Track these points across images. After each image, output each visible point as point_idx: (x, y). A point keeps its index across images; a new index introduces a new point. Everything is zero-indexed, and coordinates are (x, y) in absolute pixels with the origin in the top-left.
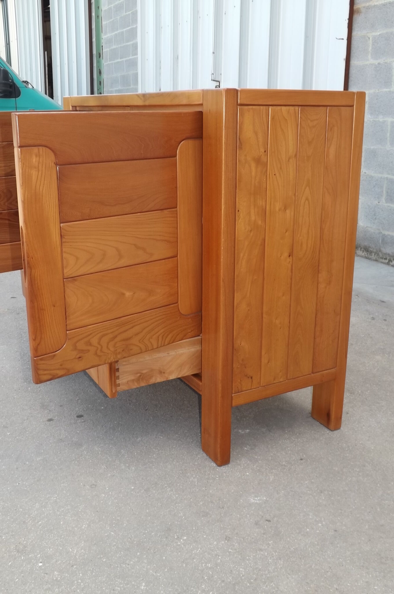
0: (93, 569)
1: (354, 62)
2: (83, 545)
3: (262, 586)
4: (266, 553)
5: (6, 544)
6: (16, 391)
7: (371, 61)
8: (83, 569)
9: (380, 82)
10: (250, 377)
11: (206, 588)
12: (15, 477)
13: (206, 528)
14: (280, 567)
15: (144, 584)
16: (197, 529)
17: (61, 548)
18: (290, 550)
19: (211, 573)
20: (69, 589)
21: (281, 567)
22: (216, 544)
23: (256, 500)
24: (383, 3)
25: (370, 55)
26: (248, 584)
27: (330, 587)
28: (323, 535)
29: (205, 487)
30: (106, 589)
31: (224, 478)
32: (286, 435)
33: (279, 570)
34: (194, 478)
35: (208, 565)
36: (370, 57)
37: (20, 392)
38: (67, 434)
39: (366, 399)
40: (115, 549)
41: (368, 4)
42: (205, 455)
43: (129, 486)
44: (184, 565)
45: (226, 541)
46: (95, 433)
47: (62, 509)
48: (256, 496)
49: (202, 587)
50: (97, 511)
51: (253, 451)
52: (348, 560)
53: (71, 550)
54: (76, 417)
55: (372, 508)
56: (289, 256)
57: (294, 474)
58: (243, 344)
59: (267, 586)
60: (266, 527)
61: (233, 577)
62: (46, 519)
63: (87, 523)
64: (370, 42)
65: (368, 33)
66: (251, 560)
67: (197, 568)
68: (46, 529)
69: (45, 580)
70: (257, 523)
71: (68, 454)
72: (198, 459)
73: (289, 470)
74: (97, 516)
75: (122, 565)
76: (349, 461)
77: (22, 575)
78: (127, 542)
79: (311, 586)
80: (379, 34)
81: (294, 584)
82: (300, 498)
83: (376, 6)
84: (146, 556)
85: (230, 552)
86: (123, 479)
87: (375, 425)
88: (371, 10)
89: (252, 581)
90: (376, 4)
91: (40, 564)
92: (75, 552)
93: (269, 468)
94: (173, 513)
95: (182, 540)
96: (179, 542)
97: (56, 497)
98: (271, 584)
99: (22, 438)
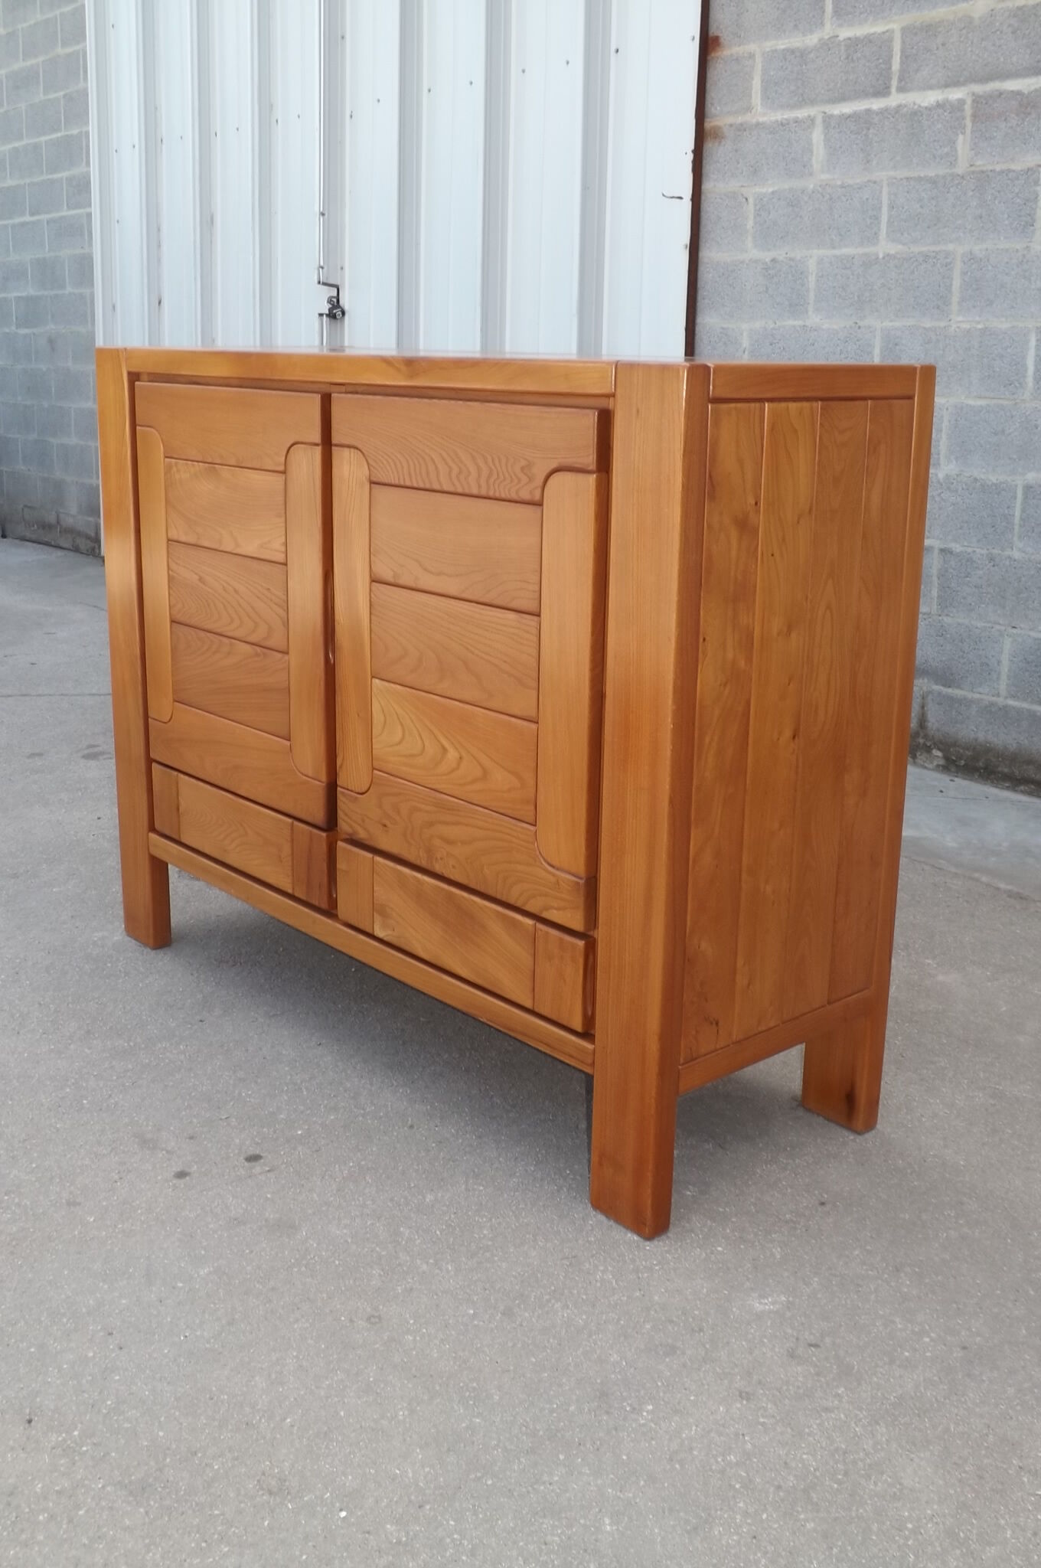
0: (474, 1506)
1: (706, 254)
2: (420, 1456)
3: (865, 1484)
4: (842, 1416)
5: (229, 1480)
6: (51, 1110)
7: (752, 252)
8: (450, 1510)
9: (777, 304)
10: (714, 1023)
11: (749, 1507)
12: (165, 1321)
13: (685, 1380)
14: (884, 1439)
15: (607, 1521)
16: (668, 1386)
17: (372, 1471)
18: (889, 1402)
19: (744, 1474)
20: (439, 1558)
21: (887, 1440)
22: (725, 1411)
23: (766, 1304)
24: (779, 120)
25: (750, 238)
26: (836, 1486)
27: (1005, 1466)
28: (943, 1362)
29: (640, 1290)
30: (526, 1545)
31: (672, 1264)
32: (764, 1154)
33: (885, 1446)
34: (603, 1272)
35: (728, 1458)
36: (749, 242)
37: (64, 1114)
38: (244, 1206)
39: (903, 1057)
40: (501, 1455)
41: (740, 119)
42: (602, 1218)
43: (461, 1308)
44: (677, 1466)
45: (745, 1402)
46: (315, 1195)
47: (327, 1383)
48: (762, 1297)
49: (740, 1507)
50: (415, 1376)
51: (707, 1196)
52: (1017, 1404)
53: (398, 1472)
54: (244, 1161)
55: (1018, 1291)
56: (794, 737)
57: (823, 1238)
58: (704, 945)
59: (875, 1484)
60: (814, 1359)
61: (796, 1476)
62: (300, 1411)
63: (405, 1405)
64: (750, 209)
65: (742, 186)
66: (816, 1434)
67: (708, 1467)
68: (311, 1432)
69: (372, 1547)
70: (792, 1355)
71: (273, 1253)
72: (590, 1228)
73: (806, 1230)
74: (420, 1388)
75: (535, 1486)
76: (925, 1197)
77: (310, 1544)
78: (520, 1435)
79: (967, 1469)
80: (770, 190)
81: (929, 1469)
82: (860, 1289)
83: (761, 124)
84: (583, 1460)
85: (763, 1424)
86: (437, 1295)
87: (946, 1113)
88: (750, 134)
89: (840, 1477)
90: (761, 120)
91: (343, 1514)
92: (410, 1475)
93: (761, 1231)
94: (596, 1356)
95: (645, 1414)
96: (640, 1419)
97: (297, 1357)
98: (884, 1478)
99: (132, 1225)
